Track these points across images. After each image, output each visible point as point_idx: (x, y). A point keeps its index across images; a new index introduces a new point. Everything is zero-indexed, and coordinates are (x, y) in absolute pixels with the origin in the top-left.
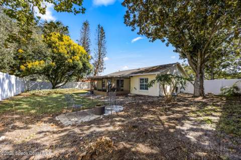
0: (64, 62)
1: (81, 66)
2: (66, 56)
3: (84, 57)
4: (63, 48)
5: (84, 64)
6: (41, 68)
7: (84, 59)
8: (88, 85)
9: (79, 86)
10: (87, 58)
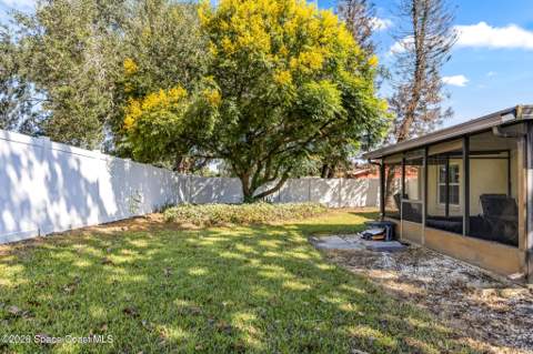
0: (265, 91)
1: (336, 106)
2: (267, 60)
3: (349, 69)
4: (256, 28)
5: (348, 99)
6: (173, 118)
7: (346, 75)
8: (369, 192)
9: (334, 194)
10: (364, 71)
